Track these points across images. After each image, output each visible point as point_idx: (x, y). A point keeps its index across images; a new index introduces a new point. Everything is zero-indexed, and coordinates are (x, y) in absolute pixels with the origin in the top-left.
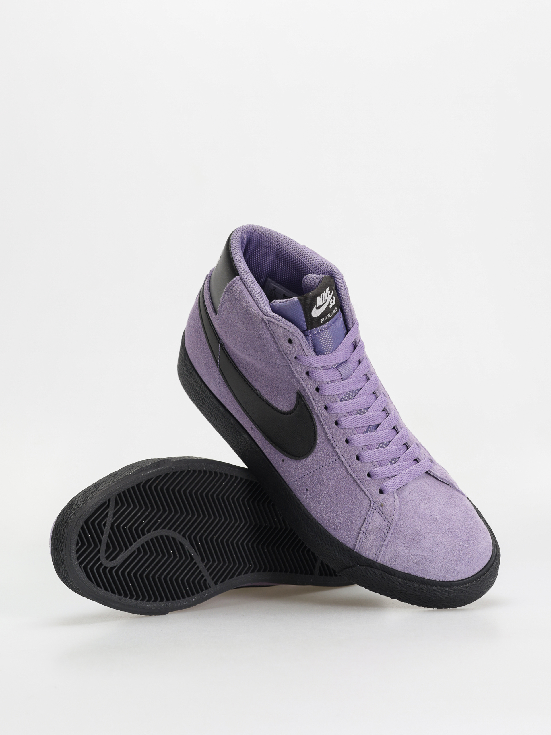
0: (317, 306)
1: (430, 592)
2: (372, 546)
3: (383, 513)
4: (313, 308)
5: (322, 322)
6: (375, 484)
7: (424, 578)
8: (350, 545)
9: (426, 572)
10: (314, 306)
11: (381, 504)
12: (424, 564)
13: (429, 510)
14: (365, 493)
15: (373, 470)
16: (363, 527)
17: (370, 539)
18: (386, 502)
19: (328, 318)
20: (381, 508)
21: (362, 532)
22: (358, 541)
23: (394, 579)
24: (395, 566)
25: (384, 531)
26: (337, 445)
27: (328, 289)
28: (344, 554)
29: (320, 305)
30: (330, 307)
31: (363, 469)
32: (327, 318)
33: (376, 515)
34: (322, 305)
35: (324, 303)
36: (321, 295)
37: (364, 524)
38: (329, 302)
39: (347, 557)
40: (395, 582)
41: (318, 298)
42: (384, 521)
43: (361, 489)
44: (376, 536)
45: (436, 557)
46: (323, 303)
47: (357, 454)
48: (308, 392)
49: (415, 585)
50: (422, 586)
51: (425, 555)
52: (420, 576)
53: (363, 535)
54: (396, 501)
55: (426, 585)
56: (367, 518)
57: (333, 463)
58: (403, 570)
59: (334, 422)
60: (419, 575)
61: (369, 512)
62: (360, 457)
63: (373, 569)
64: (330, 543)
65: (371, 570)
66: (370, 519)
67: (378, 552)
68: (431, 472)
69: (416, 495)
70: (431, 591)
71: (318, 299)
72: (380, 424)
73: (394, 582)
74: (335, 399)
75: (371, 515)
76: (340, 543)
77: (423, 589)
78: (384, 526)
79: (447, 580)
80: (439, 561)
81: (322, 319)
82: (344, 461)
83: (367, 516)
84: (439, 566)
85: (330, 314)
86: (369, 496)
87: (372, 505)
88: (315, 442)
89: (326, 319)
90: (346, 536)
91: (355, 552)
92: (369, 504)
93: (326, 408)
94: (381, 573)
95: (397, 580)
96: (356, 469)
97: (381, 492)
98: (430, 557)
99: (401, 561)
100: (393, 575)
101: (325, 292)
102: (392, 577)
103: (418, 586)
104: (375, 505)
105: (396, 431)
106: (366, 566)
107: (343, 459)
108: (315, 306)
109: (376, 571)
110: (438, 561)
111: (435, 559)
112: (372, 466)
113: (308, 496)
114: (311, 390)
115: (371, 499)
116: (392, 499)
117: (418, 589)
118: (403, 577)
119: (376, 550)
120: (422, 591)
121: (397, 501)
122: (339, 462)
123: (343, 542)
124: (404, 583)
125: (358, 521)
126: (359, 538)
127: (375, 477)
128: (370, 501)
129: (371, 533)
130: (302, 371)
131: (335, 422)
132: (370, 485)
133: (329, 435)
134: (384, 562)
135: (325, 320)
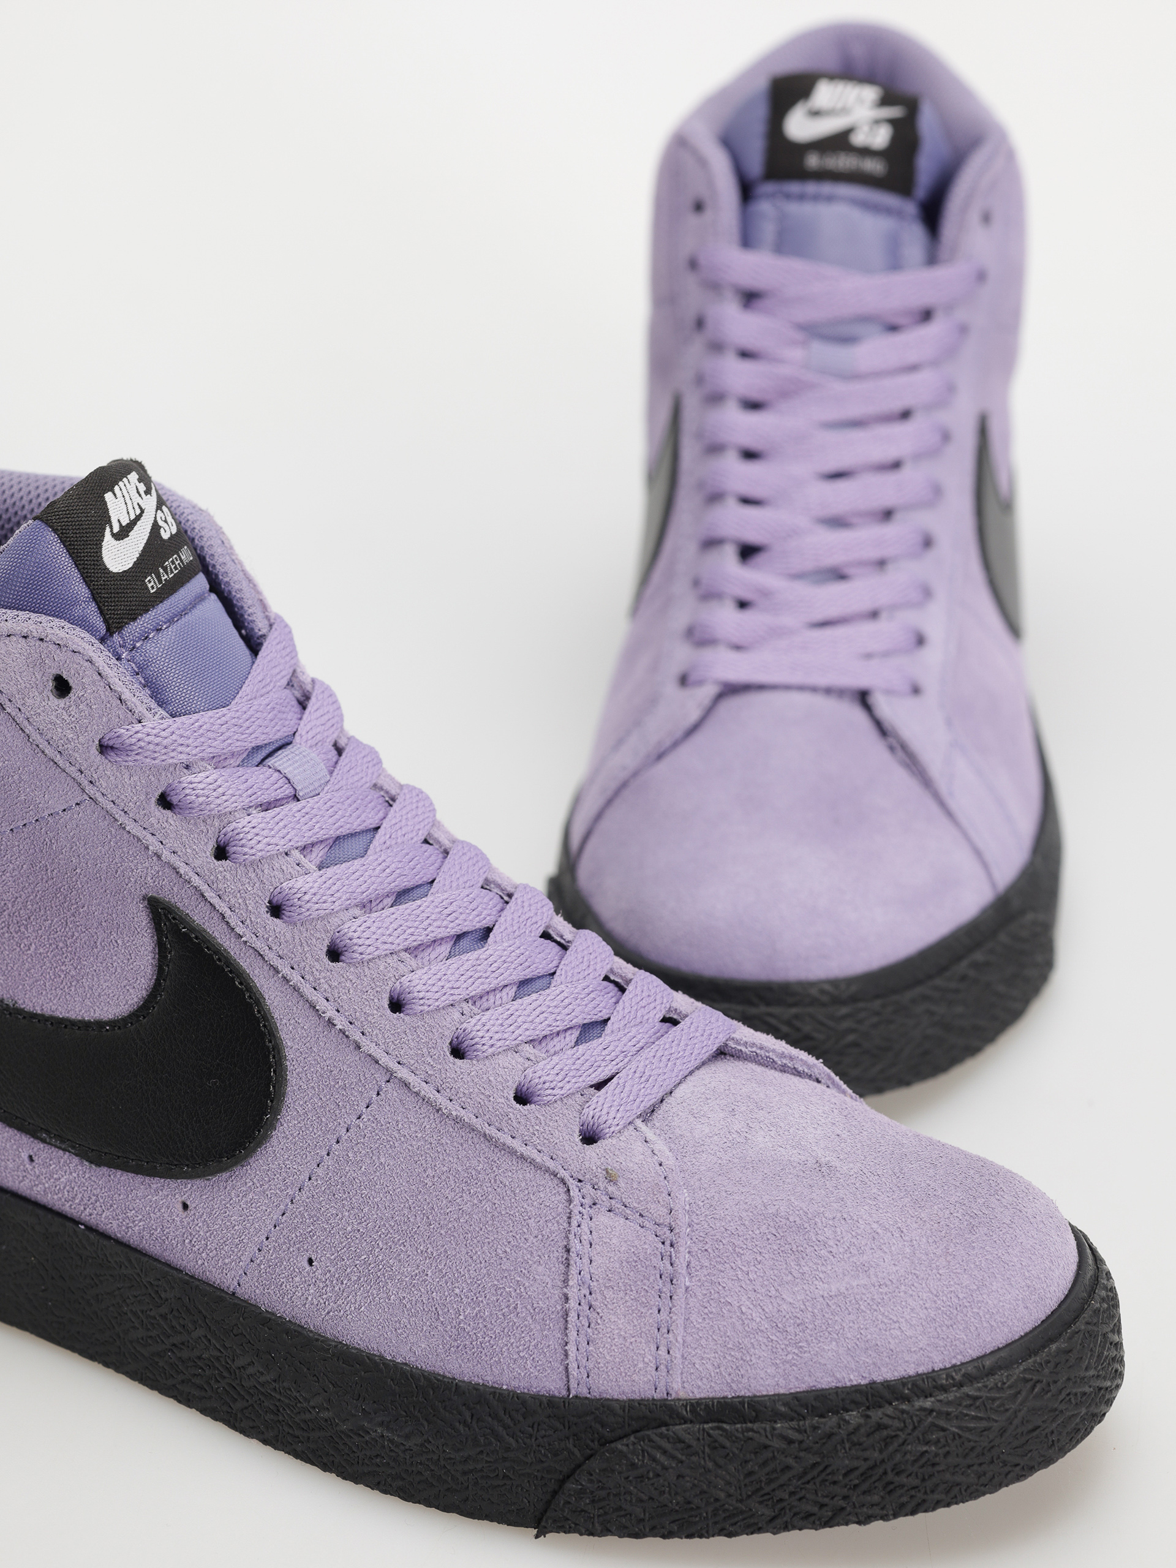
0: (116, 529)
1: (915, 1428)
2: (633, 1339)
3: (627, 1201)
4: (103, 536)
5: (153, 587)
6: (558, 1118)
7: (874, 1383)
8: (550, 1384)
9: (874, 1355)
10: (105, 529)
11: (607, 1172)
12: (851, 1324)
13: (788, 1146)
14: (532, 1162)
15: (529, 1072)
16: (571, 1283)
17: (613, 1318)
18: (622, 1159)
19: (170, 576)
20: (611, 1189)
21: (572, 1304)
22: (571, 1348)
23: (762, 1432)
24: (745, 1380)
25: (656, 1261)
26: (363, 1033)
27: (134, 471)
28: (536, 1426)
29: (124, 524)
30: (164, 536)
31: (492, 1078)
32: (166, 577)
33: (603, 1219)
34: (132, 524)
35: (138, 520)
36: (116, 488)
37: (573, 1271)
38: (156, 520)
39: (550, 1432)
40: (768, 1442)
41: (108, 496)
42: (642, 1230)
43: (512, 1152)
44: (634, 1294)
45: (889, 1283)
46: (133, 517)
47: (449, 1035)
48: (191, 874)
49: (848, 1422)
50: (876, 1415)
51: (843, 1290)
52: (855, 1383)
53: (581, 1313)
54: (656, 1148)
55: (891, 1404)
56: (572, 1244)
57: (373, 1107)
58: (782, 1382)
59: (324, 953)
60: (850, 1380)
61: (574, 1223)
62: (466, 1043)
63: (668, 1430)
64: (467, 1415)
65: (661, 1436)
66: (586, 1243)
67: (663, 1351)
68: (739, 1044)
69: (721, 1115)
70: (919, 1422)
71: (107, 499)
72: (494, 925)
73: (766, 1447)
74: (298, 865)
75: (585, 1227)
76: (506, 1392)
77: (886, 1427)
78: (646, 1246)
79: (959, 1357)
80: (905, 1293)
81: (149, 578)
82: (411, 1079)
83: (571, 1236)
84: (912, 1310)
85: (173, 562)
86: (551, 1164)
87: (574, 1192)
88: (280, 1059)
89: (163, 578)
90: (518, 1353)
91: (576, 1397)
92: (564, 1197)
93: (276, 910)
94: (704, 1429)
95: (774, 1429)
96: (466, 1092)
97: (590, 1138)
98: (864, 1291)
99: (763, 1347)
100: (751, 1422)
101: (124, 480)
102: (752, 1430)
103: (862, 1421)
104: (587, 1189)
105: (559, 944)
106: (635, 1432)
107: (403, 1073)
108: (108, 529)
109: (679, 1429)
110: (902, 1294)
111: (884, 1290)
112: (521, 1060)
113: (321, 1285)
114: (197, 863)
115: (563, 1173)
116: (639, 1146)
117: (868, 1435)
118: (792, 1410)
119: (653, 1348)
120: (885, 1433)
121: (660, 1145)
122: (392, 1091)
123: (514, 1384)
124: (805, 1431)
125: (546, 1273)
126: (572, 1334)
127: (547, 1095)
128: (563, 1181)
129: (609, 1294)
130: (143, 797)
131: (325, 949)
132: (537, 1128)
133: (322, 1004)
134: (699, 1387)
135: (160, 581)
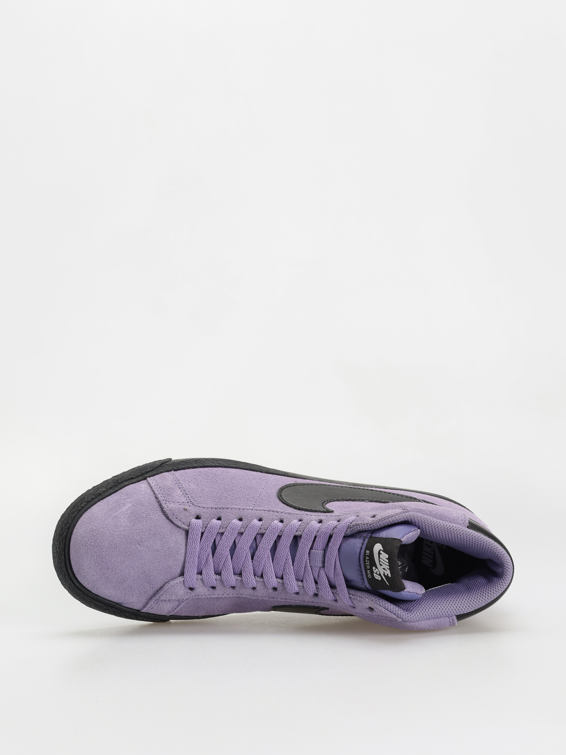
0: (381, 552)
6: (207, 517)
15: (220, 525)
20: (185, 507)
27: (390, 576)
29: (381, 555)
30: (374, 568)
32: (367, 560)
35: (380, 561)
36: (387, 561)
38: (378, 569)
41: (387, 556)
46: (380, 559)
54: (180, 523)
81: (369, 553)
85: (368, 565)
89: (367, 557)
97: (197, 517)
101: (388, 567)
108: (382, 550)
112: (224, 525)
116: (184, 520)
